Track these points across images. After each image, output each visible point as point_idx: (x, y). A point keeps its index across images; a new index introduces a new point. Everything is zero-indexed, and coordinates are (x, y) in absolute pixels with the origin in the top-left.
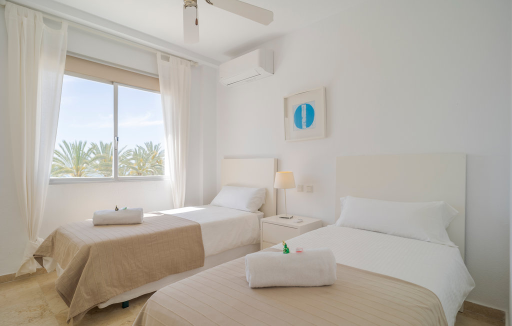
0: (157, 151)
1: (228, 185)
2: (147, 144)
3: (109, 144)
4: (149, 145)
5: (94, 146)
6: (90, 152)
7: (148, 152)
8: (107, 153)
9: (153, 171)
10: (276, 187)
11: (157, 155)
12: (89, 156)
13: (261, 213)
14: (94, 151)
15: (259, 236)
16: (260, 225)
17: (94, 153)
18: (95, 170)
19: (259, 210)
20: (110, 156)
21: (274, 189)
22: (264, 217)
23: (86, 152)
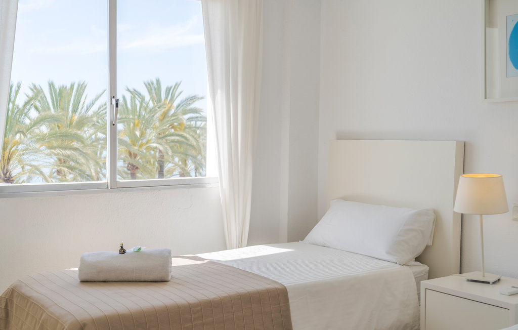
0: (172, 100)
1: (345, 199)
2: (149, 86)
3: (69, 86)
4: (154, 88)
5: (37, 92)
6: (28, 107)
7: (151, 105)
8: (63, 109)
9: (161, 148)
10: (459, 209)
11: (172, 112)
12: (26, 115)
13: (423, 268)
14: (38, 104)
15: (417, 319)
16: (419, 294)
17: (36, 108)
18: (37, 146)
19: (417, 259)
20: (70, 113)
21: (455, 213)
22: (431, 276)
23: (21, 106)
